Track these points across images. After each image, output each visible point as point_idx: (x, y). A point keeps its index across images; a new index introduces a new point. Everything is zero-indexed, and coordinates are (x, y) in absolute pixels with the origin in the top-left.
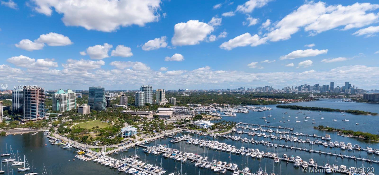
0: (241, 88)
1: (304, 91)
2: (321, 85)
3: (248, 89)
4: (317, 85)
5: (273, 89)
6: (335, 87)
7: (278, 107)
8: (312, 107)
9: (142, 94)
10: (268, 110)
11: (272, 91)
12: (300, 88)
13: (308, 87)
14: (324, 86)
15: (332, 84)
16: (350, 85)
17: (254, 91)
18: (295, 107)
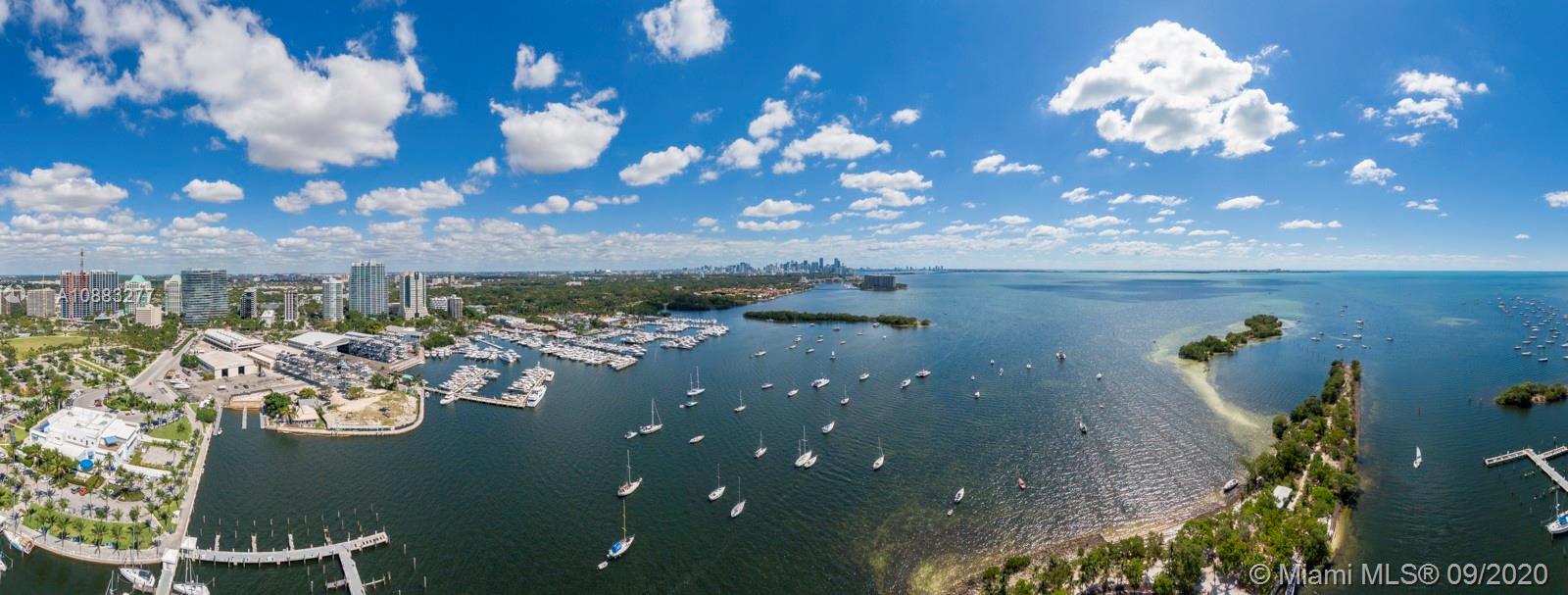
0: (706, 267)
1: (791, 271)
2: (810, 262)
3: (716, 268)
4: (806, 262)
5: (750, 268)
6: (824, 265)
7: (749, 316)
8: (816, 313)
9: (334, 286)
10: (715, 336)
11: (750, 273)
12: (785, 266)
13: (795, 265)
14: (813, 263)
15: (821, 260)
16: (839, 262)
17: (724, 271)
18: (784, 317)
